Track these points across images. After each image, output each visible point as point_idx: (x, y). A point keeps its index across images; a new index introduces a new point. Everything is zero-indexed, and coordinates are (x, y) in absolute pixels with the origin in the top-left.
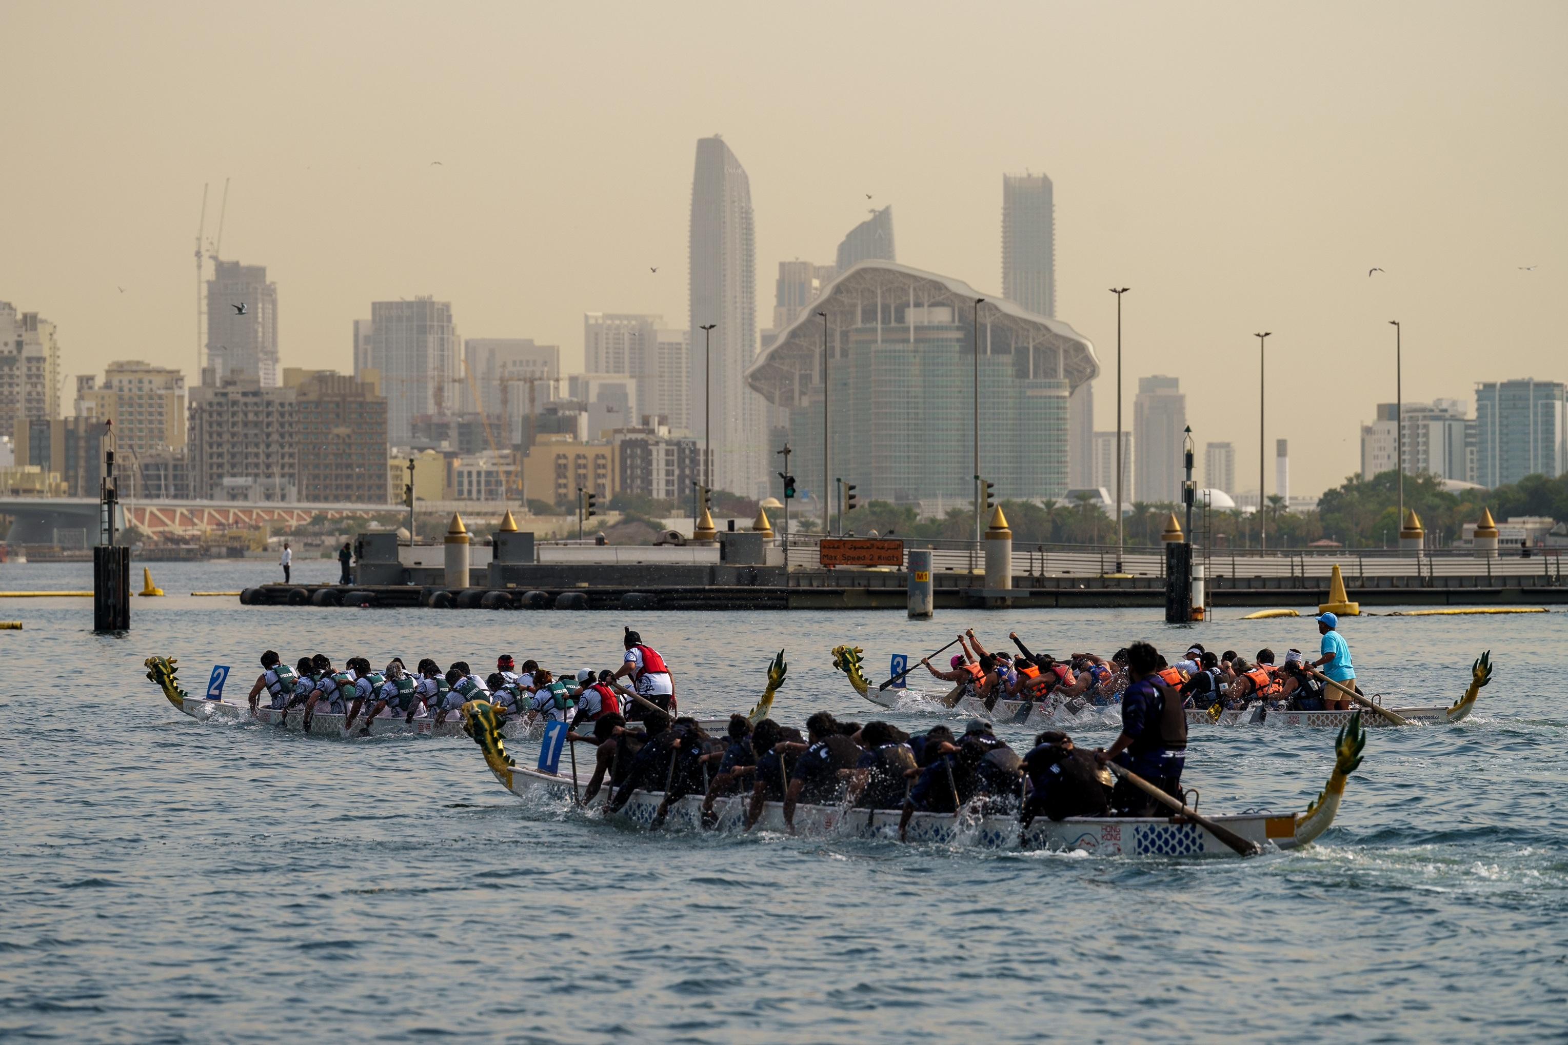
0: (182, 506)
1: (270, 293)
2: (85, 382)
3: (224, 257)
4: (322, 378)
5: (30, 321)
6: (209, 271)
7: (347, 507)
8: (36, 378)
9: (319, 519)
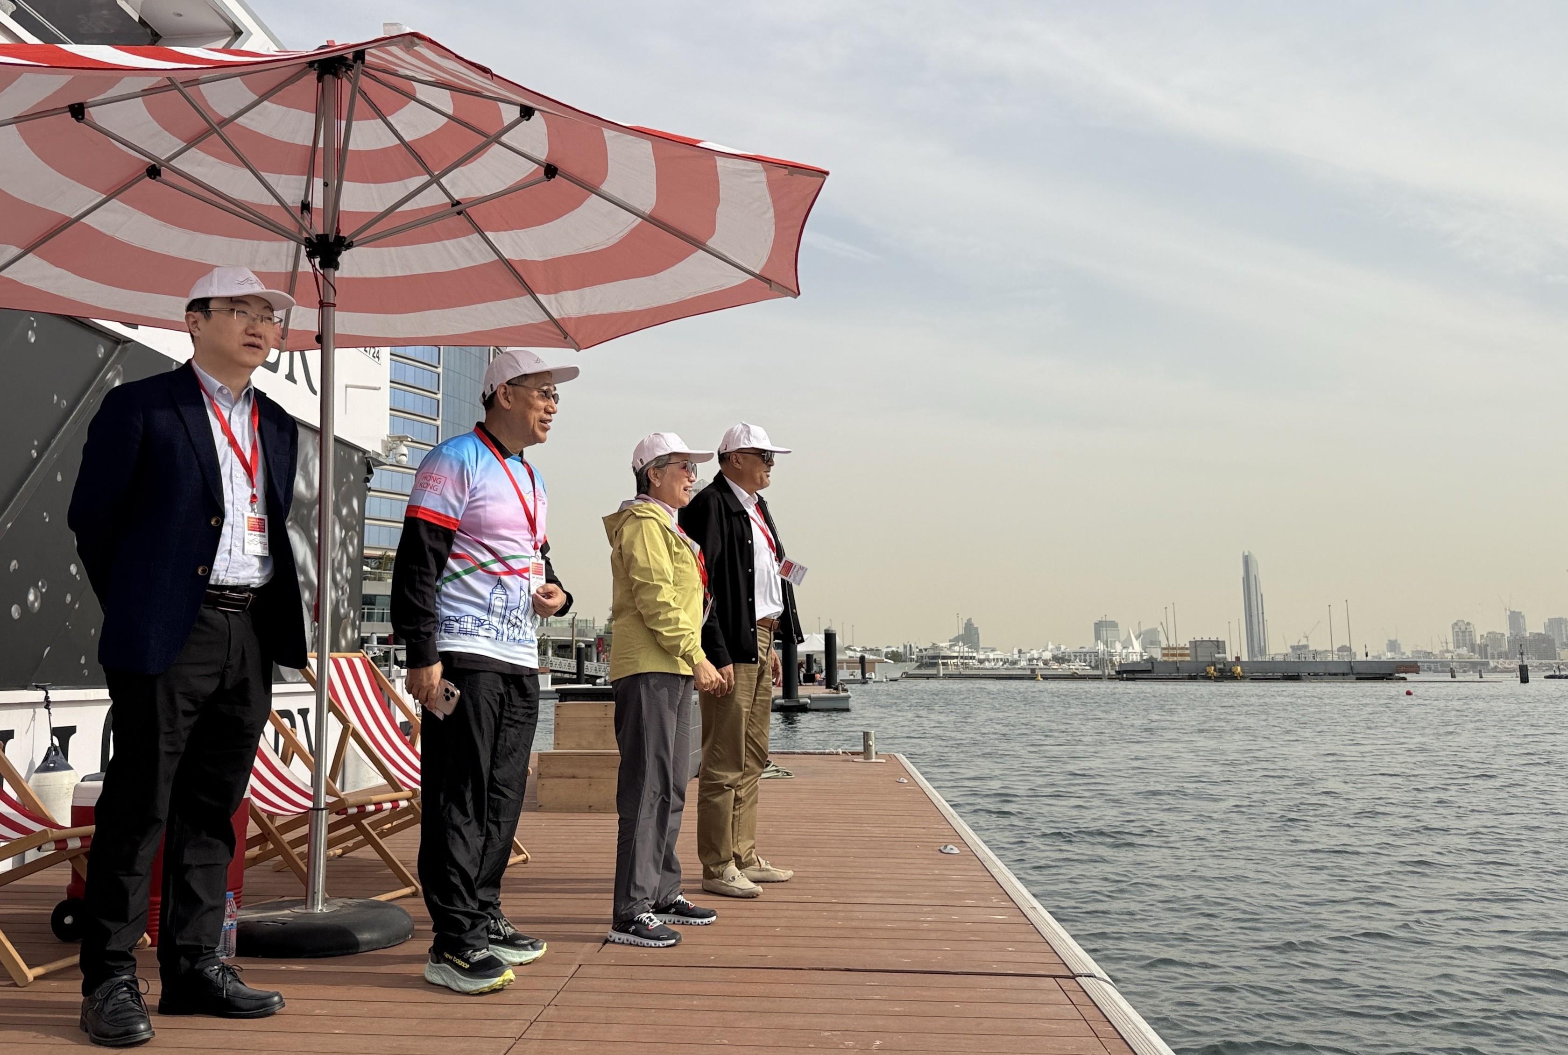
0: (1507, 661)
1: (1523, 617)
2: (1482, 636)
3: (1512, 610)
4: (1539, 634)
5: (1468, 624)
6: (1508, 613)
7: (1547, 661)
8: (1470, 635)
9: (1541, 664)
